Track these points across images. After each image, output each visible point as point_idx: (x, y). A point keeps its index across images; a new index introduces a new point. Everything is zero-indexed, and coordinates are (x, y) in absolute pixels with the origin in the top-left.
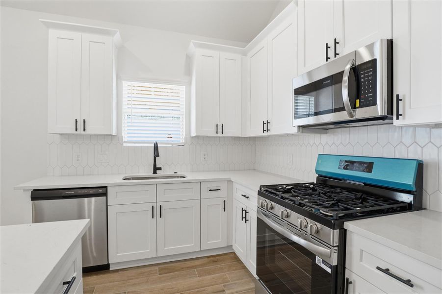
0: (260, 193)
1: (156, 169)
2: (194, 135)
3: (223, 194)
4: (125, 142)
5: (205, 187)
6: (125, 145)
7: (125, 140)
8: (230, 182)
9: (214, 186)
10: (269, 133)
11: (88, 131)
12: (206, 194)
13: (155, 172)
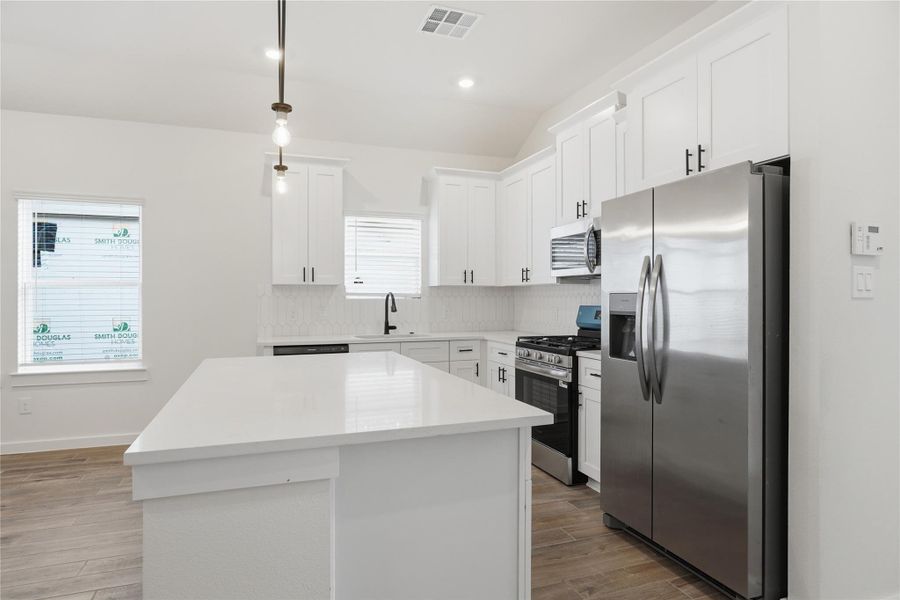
0: (519, 344)
1: (388, 328)
2: (436, 285)
3: (475, 355)
4: (348, 294)
5: (455, 346)
6: (348, 297)
7: (348, 291)
8: (484, 341)
9: (465, 345)
10: (529, 283)
11: (317, 281)
12: (456, 355)
13: (387, 332)
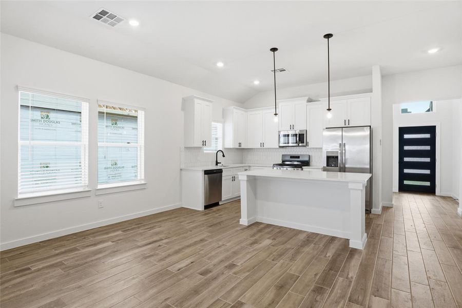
1: (217, 163)
13: (217, 165)
